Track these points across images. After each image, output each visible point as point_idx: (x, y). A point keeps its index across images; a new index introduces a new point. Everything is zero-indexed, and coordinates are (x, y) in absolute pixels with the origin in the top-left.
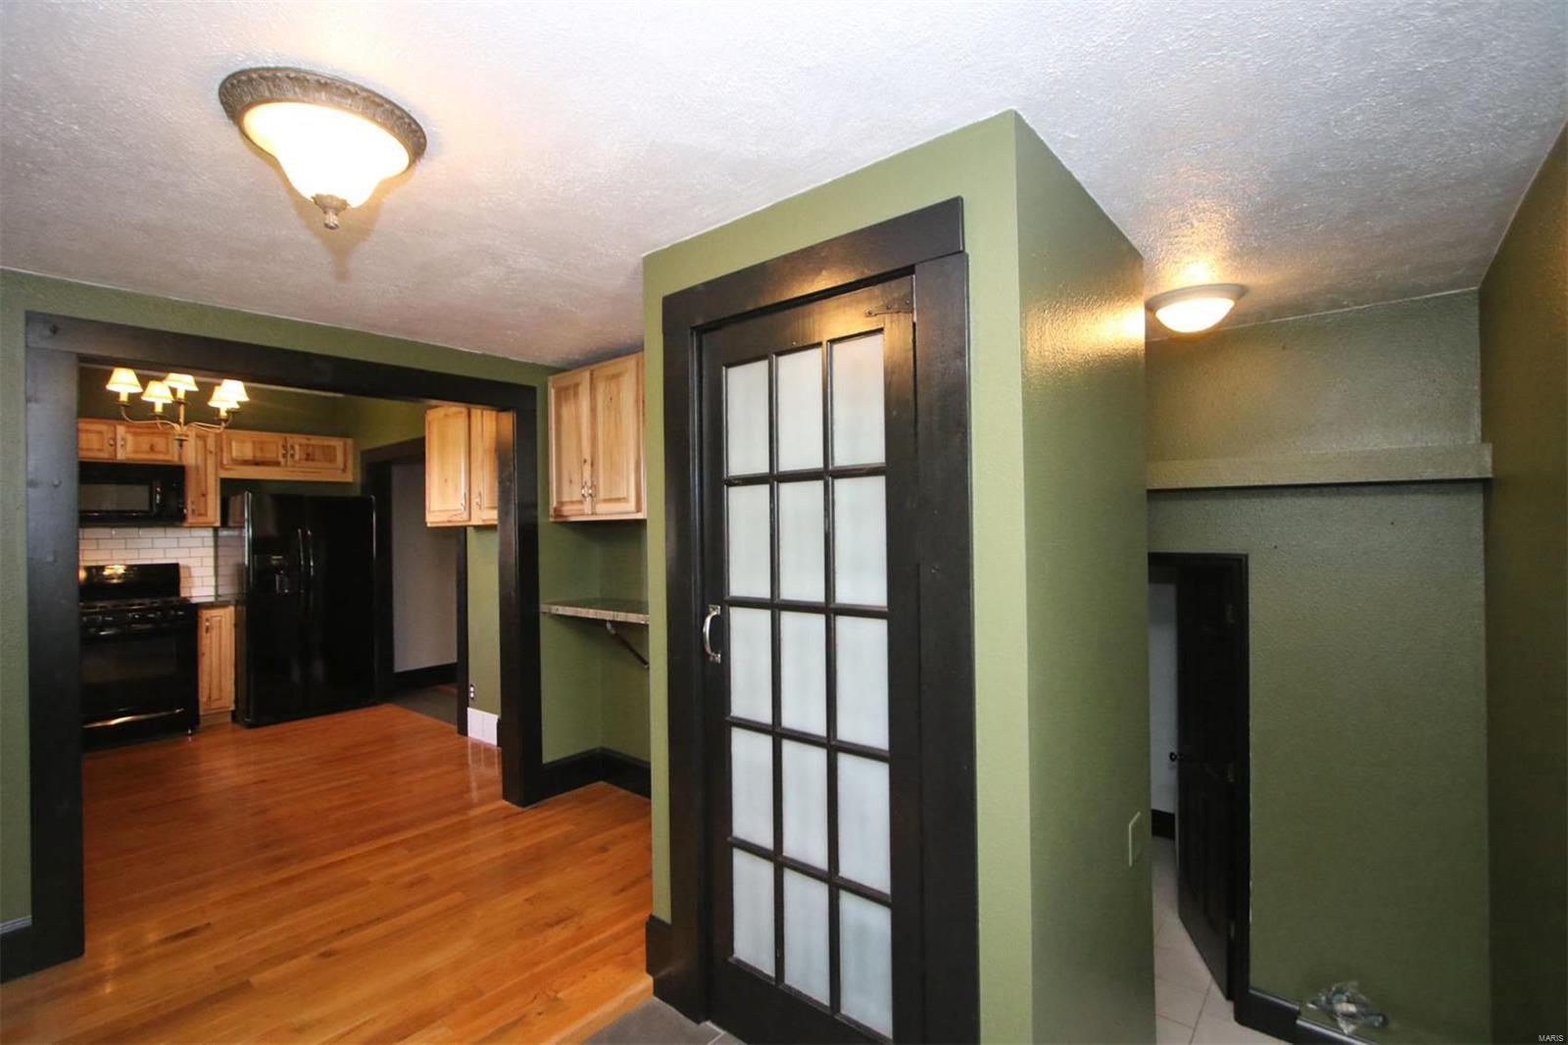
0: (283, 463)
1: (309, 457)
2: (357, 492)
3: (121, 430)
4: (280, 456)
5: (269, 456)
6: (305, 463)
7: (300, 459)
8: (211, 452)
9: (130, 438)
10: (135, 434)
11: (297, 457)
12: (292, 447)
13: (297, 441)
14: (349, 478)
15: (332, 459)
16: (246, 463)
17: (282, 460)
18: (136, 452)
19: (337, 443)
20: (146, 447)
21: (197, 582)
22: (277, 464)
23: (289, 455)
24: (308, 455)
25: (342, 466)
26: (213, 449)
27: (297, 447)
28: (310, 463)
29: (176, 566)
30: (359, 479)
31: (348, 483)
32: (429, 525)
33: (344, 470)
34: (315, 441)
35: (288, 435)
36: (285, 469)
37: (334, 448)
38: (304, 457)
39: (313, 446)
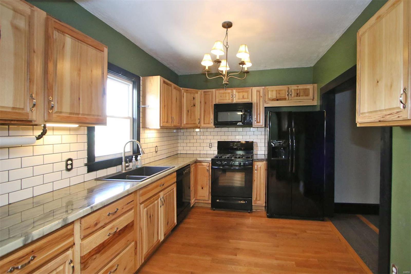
0: (287, 99)
1: (298, 95)
2: (318, 109)
3: (234, 91)
4: (286, 95)
5: (282, 96)
6: (296, 98)
7: (294, 96)
8: (262, 97)
9: (237, 94)
10: (239, 92)
11: (293, 95)
12: (291, 91)
13: (293, 87)
14: (315, 103)
15: (308, 95)
16: (273, 100)
17: (287, 97)
18: (238, 99)
19: (310, 87)
20: (241, 97)
21: (259, 148)
22: (285, 99)
23: (290, 95)
24: (297, 94)
25: (312, 98)
26: (262, 96)
27: (293, 91)
28: (298, 98)
29: (252, 143)
30: (319, 104)
31: (315, 106)
32: (358, 125)
33: (313, 99)
34: (301, 87)
35: (289, 86)
36: (289, 101)
37: (309, 89)
38: (296, 95)
39: (299, 89)
